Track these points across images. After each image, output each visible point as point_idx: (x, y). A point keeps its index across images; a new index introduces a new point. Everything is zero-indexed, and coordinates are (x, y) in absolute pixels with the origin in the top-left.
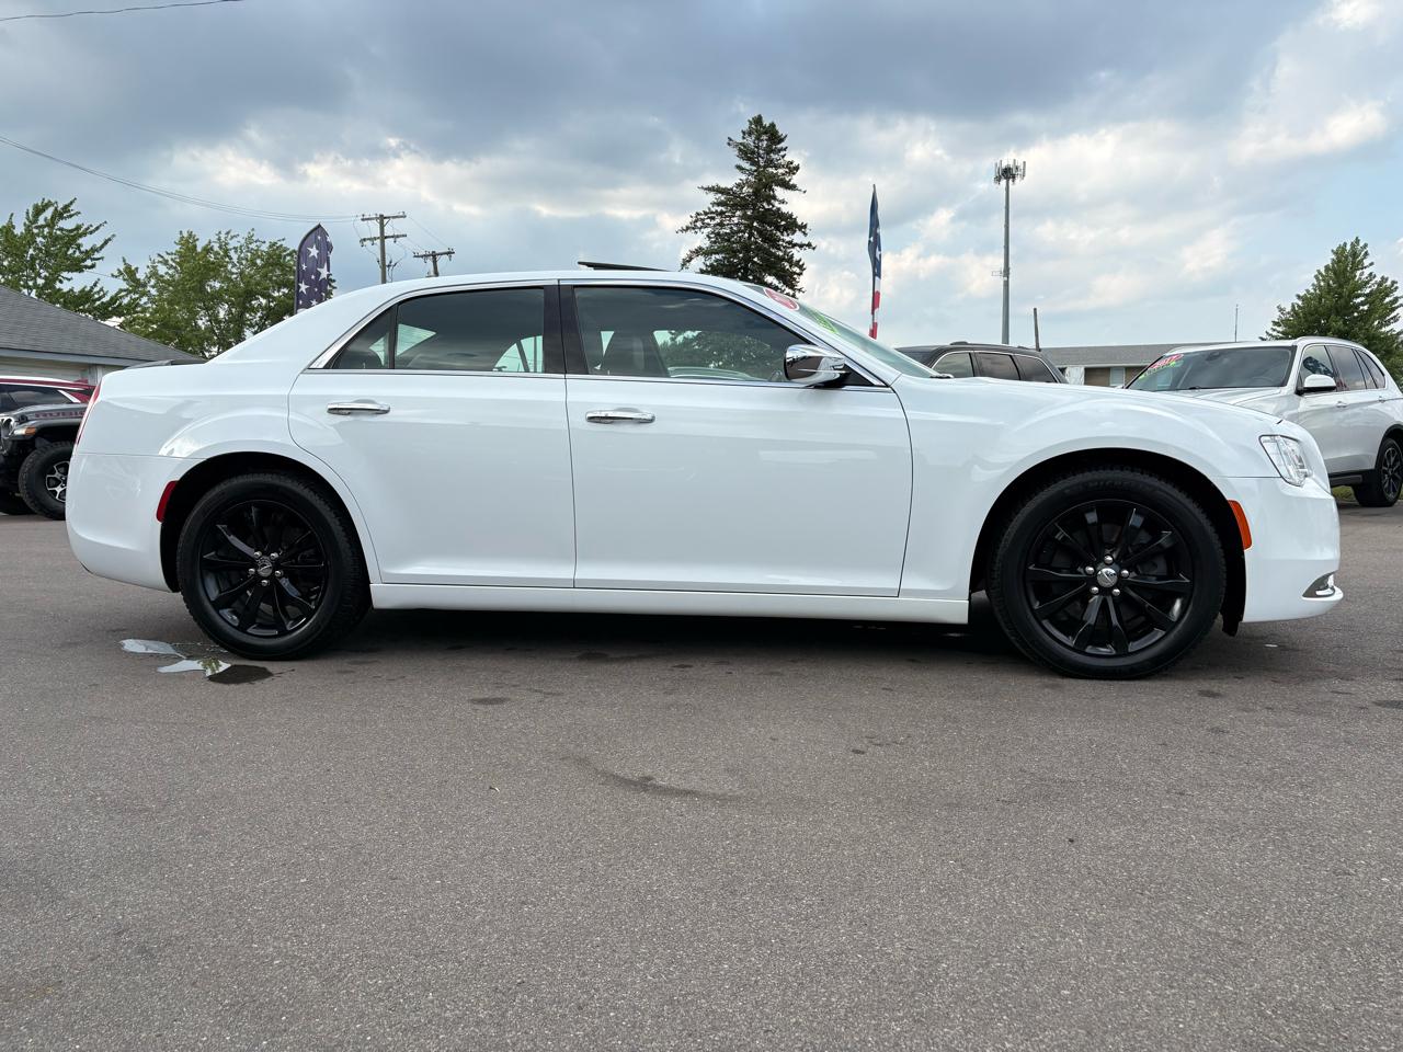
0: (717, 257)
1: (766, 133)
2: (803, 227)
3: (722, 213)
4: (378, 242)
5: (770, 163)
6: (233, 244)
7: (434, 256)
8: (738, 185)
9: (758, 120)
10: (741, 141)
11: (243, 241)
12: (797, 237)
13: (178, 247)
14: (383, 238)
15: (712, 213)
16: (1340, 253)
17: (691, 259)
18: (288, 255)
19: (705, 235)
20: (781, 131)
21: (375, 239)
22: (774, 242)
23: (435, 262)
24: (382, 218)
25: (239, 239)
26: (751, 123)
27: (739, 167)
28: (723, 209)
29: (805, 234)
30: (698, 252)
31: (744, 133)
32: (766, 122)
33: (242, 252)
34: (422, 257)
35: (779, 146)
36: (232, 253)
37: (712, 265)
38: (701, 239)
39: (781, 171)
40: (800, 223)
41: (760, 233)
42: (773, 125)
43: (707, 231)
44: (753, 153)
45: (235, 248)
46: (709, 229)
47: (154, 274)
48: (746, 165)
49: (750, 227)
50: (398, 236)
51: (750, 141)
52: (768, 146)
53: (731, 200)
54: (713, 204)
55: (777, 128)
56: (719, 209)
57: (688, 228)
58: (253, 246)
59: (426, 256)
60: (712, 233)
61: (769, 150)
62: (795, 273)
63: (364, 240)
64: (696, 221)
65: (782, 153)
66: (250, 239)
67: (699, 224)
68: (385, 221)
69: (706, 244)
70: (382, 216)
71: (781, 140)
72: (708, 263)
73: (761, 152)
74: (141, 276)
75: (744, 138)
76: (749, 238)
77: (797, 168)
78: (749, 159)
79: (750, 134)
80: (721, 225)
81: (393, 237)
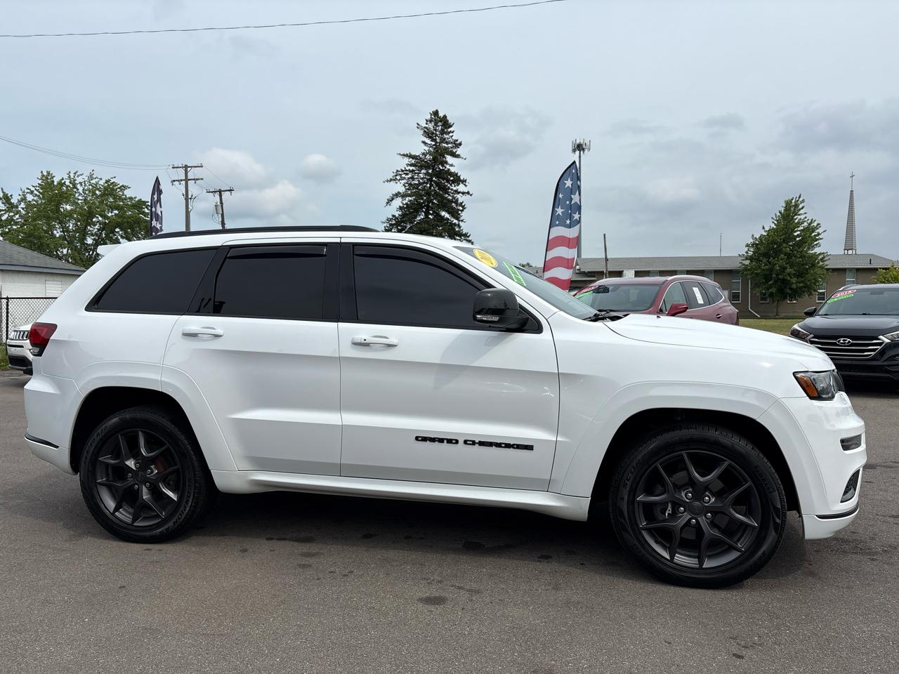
0: (410, 198)
1: (441, 121)
2: (464, 181)
3: (413, 171)
4: (183, 182)
5: (443, 140)
6: (79, 180)
7: (220, 191)
8: (423, 154)
9: (436, 113)
10: (425, 125)
11: (86, 179)
12: (461, 188)
13: (40, 182)
14: (187, 180)
15: (407, 170)
17: (393, 199)
18: (119, 188)
19: (402, 185)
20: (451, 121)
21: (181, 180)
22: (446, 190)
23: (221, 196)
24: (186, 167)
25: (84, 176)
26: (431, 115)
27: (424, 142)
28: (414, 168)
29: (466, 186)
30: (397, 195)
31: (427, 121)
32: (441, 115)
33: (85, 185)
34: (212, 192)
35: (449, 130)
36: (79, 186)
37: (407, 204)
38: (400, 187)
39: (450, 145)
40: (462, 179)
41: (437, 184)
42: (445, 116)
43: (403, 182)
44: (433, 133)
45: (81, 183)
46: (405, 181)
47: (24, 199)
48: (428, 141)
49: (431, 180)
50: (197, 179)
51: (431, 126)
52: (442, 130)
53: (419, 163)
54: (408, 165)
55: (448, 118)
56: (411, 168)
57: (391, 180)
58: (93, 181)
59: (215, 192)
60: (407, 183)
61: (442, 132)
62: (459, 210)
63: (174, 181)
64: (396, 175)
65: (451, 134)
66: (91, 177)
67: (398, 177)
68: (189, 169)
69: (402, 190)
71: (451, 126)
72: (404, 202)
73: (438, 133)
74: (14, 201)
75: (427, 124)
76: (430, 187)
77: (460, 144)
78: (430, 137)
79: (431, 121)
80: (412, 178)
81: (194, 179)
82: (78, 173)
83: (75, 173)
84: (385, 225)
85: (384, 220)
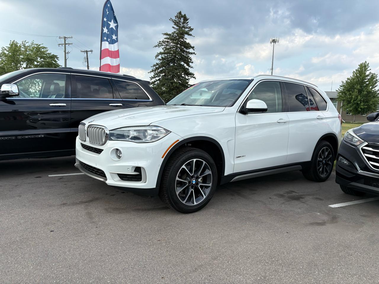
0: (165, 55)
1: (182, 17)
2: (193, 48)
3: (167, 42)
4: (64, 45)
5: (184, 27)
6: (27, 45)
7: (87, 51)
8: (173, 33)
9: (180, 13)
10: (175, 19)
11: (30, 44)
12: (191, 50)
14: (65, 44)
15: (164, 41)
16: (361, 65)
17: (158, 56)
19: (162, 48)
20: (188, 17)
21: (63, 44)
22: (184, 52)
23: (87, 54)
26: (178, 14)
27: (173, 27)
28: (168, 40)
29: (194, 50)
30: (161, 53)
31: (175, 17)
32: (183, 14)
33: (30, 47)
35: (187, 22)
37: (163, 58)
38: (161, 50)
39: (187, 29)
40: (192, 46)
42: (185, 15)
44: (178, 23)
46: (164, 47)
47: (3, 53)
48: (175, 27)
50: (70, 44)
51: (177, 19)
52: (183, 21)
53: (171, 37)
54: (165, 38)
55: (186, 16)
56: (166, 40)
57: (156, 46)
58: (33, 46)
59: (85, 52)
60: (164, 48)
61: (183, 23)
62: (190, 62)
63: (60, 44)
64: (159, 44)
65: (188, 24)
66: (32, 44)
67: (160, 45)
68: (66, 39)
69: (162, 51)
70: (65, 37)
71: (187, 20)
73: (181, 23)
76: (176, 50)
77: (193, 29)
78: (176, 25)
79: (177, 17)
80: (167, 45)
81: (68, 44)
82: (26, 42)
83: (25, 41)
84: (152, 68)
85: (152, 66)
